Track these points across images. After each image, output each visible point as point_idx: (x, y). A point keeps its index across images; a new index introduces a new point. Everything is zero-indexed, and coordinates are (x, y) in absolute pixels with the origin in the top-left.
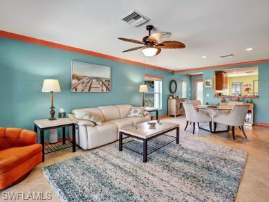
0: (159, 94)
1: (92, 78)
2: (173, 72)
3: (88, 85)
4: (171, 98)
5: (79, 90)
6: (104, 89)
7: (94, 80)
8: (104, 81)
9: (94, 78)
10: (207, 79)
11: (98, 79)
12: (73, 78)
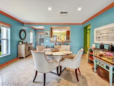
0: (7, 40)
2: (22, 24)
4: (20, 43)
10: (46, 31)
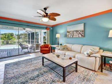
1: (73, 31)
3: (72, 35)
5: (69, 37)
6: (80, 36)
7: (75, 32)
8: (80, 31)
9: (75, 31)
11: (77, 31)
12: (67, 33)
